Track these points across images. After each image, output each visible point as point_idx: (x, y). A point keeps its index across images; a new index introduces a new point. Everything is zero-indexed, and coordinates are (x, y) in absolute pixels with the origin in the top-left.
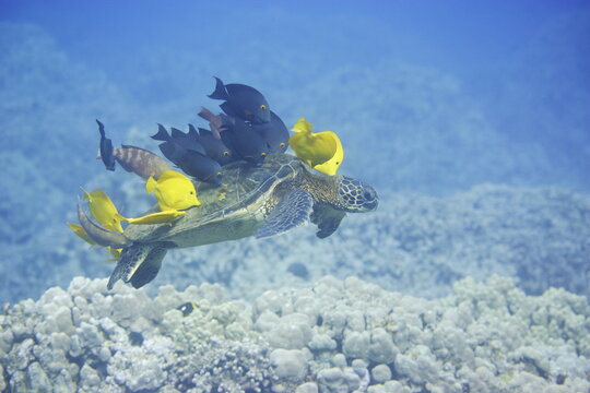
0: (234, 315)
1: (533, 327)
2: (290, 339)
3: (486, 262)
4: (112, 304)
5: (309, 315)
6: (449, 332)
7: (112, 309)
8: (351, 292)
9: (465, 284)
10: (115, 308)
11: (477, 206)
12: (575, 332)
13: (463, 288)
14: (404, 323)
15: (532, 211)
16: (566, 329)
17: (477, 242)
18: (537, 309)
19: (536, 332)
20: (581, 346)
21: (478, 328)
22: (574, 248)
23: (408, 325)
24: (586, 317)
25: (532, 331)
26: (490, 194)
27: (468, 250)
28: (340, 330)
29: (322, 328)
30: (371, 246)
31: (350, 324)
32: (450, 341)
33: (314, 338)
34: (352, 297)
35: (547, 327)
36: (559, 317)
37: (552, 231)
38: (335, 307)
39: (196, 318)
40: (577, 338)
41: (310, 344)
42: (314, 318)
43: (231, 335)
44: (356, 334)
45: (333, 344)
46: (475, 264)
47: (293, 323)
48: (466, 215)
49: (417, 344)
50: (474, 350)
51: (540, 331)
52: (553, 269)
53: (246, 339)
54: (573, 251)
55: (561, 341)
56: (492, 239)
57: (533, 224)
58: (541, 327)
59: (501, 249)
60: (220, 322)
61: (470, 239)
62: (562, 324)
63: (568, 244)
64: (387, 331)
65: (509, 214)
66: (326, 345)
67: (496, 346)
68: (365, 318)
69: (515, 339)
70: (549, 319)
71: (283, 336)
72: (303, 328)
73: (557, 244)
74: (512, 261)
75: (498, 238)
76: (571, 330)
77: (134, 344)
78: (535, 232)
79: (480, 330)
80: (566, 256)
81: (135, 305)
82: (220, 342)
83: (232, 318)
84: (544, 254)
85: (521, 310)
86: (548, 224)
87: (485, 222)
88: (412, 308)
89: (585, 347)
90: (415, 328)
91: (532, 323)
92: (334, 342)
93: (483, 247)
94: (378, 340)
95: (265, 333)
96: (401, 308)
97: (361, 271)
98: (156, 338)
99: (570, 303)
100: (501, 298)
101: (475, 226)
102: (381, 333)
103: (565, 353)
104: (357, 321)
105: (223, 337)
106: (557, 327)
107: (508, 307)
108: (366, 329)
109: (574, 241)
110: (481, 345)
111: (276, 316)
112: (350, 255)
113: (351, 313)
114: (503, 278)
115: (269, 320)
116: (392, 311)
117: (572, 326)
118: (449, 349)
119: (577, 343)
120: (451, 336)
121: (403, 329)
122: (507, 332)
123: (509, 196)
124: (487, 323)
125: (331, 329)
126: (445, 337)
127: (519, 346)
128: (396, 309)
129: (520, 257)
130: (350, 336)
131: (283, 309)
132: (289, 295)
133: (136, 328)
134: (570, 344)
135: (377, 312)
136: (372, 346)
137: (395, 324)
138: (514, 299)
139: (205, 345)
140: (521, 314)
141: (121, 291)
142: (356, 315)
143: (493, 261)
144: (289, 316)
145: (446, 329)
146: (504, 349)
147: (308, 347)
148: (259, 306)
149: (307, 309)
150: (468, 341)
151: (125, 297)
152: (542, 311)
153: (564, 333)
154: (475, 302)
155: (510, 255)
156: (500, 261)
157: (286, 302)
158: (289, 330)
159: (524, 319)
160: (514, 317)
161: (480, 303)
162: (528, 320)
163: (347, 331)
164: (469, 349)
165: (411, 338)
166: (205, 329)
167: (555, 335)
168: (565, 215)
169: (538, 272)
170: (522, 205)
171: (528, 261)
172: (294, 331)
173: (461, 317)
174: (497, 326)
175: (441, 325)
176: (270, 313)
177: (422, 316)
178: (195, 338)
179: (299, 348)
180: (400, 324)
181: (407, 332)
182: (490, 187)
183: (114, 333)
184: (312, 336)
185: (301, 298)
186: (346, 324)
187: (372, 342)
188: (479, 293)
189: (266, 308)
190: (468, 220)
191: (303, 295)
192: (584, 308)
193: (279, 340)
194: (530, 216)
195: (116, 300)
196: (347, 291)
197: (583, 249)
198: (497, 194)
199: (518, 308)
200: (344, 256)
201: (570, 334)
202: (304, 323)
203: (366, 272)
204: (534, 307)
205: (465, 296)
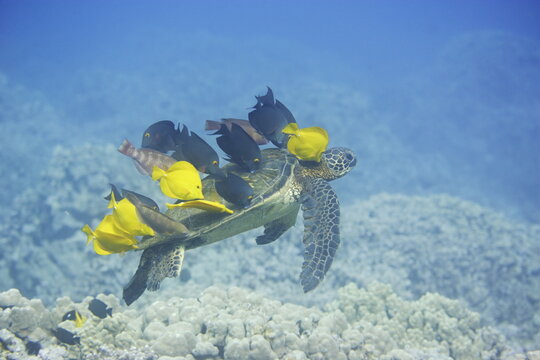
0: (123, 325)
1: (409, 330)
2: (175, 346)
3: (378, 266)
4: (10, 316)
5: (194, 324)
6: (323, 338)
7: (10, 320)
8: (234, 301)
9: (348, 290)
10: (14, 320)
11: (372, 215)
12: (448, 334)
13: (346, 294)
14: (281, 330)
15: (423, 219)
16: (439, 331)
17: (371, 248)
18: (414, 312)
19: (412, 334)
20: (454, 346)
21: (352, 333)
22: (461, 252)
23: (286, 332)
24: (459, 320)
25: (408, 333)
26: (385, 203)
27: (363, 256)
28: (222, 338)
29: (206, 336)
30: (273, 254)
31: (231, 332)
32: (325, 346)
33: (197, 346)
34: (235, 307)
35: (422, 329)
36: (433, 320)
37: (441, 237)
38: (217, 316)
39: (87, 328)
40: (450, 340)
41: (193, 351)
42: (198, 327)
43: (120, 343)
44: (236, 341)
45: (216, 350)
46: (369, 268)
47: (178, 332)
48: (361, 223)
49: (294, 349)
50: (347, 354)
51: (416, 333)
52: (441, 272)
53: (133, 347)
54: (460, 255)
55: (435, 342)
56: (385, 246)
57: (424, 231)
58: (417, 330)
59: (393, 254)
60: (110, 331)
61: (365, 246)
62: (436, 327)
63: (455, 249)
64: (265, 337)
65: (401, 222)
66: (208, 352)
67: (369, 350)
68: (245, 326)
69: (387, 342)
70: (424, 322)
71: (169, 344)
72: (187, 336)
73: (445, 250)
74: (404, 265)
75: (390, 244)
76: (444, 331)
77: (30, 353)
78: (424, 239)
79: (354, 335)
80: (453, 260)
81: (32, 316)
82: (109, 350)
83: (121, 328)
84: (433, 259)
85: (398, 314)
86: (437, 231)
87: (378, 230)
88: (290, 315)
89: (457, 348)
90: (292, 335)
91: (409, 326)
92: (216, 348)
93: (376, 252)
94: (257, 347)
95: (152, 342)
96: (280, 316)
97: (263, 277)
98: (51, 347)
99: (444, 307)
100: (381, 303)
101: (369, 234)
102: (259, 340)
103: (435, 355)
104: (238, 329)
105: (112, 345)
106: (431, 330)
107: (387, 312)
108: (246, 336)
109: (461, 246)
110: (355, 349)
111: (162, 325)
112: (253, 262)
113: (232, 322)
114: (382, 285)
115: (155, 329)
116: (271, 319)
117: (445, 328)
118: (324, 353)
119: (450, 344)
120: (325, 341)
121: (280, 336)
122: (380, 336)
123: (404, 205)
124: (361, 329)
125: (214, 336)
126: (320, 342)
127: (392, 348)
128: (275, 317)
129: (411, 262)
130: (231, 342)
131: (170, 318)
132: (178, 305)
133: (33, 338)
134: (443, 346)
135: (255, 320)
136: (252, 352)
137: (273, 331)
138: (392, 304)
139: (95, 353)
140: (398, 318)
141: (20, 303)
142: (236, 323)
143: (385, 266)
144: (175, 325)
145: (321, 335)
146: (377, 352)
147: (192, 353)
148: (148, 316)
149: (192, 318)
150: (342, 345)
151: (22, 309)
152: (418, 314)
153: (438, 335)
154: (356, 307)
155: (402, 260)
156: (392, 266)
157: (173, 312)
158: (174, 338)
159: (401, 322)
160: (392, 321)
161: (361, 308)
162: (405, 324)
163: (229, 338)
164: (342, 353)
165: (287, 344)
166: (95, 338)
167: (429, 337)
168: (453, 222)
169: (427, 275)
170: (414, 214)
171: (417, 266)
172: (178, 339)
173: (336, 323)
174: (371, 331)
175: (316, 331)
176: (157, 323)
177: (299, 323)
178: (86, 347)
179: (184, 355)
180: (277, 331)
181: (284, 338)
182: (387, 197)
183: (11, 344)
184: (196, 343)
185: (186, 307)
186: (227, 331)
187: (251, 349)
188: (361, 298)
189: (155, 317)
190: (362, 228)
191: (189, 305)
192: (457, 310)
193: (165, 347)
194: (421, 224)
195: (14, 312)
196: (230, 301)
197: (469, 253)
198: (393, 203)
199: (395, 313)
200: (247, 263)
201: (444, 335)
202: (189, 331)
203: (267, 278)
204: (411, 311)
205: (347, 301)
